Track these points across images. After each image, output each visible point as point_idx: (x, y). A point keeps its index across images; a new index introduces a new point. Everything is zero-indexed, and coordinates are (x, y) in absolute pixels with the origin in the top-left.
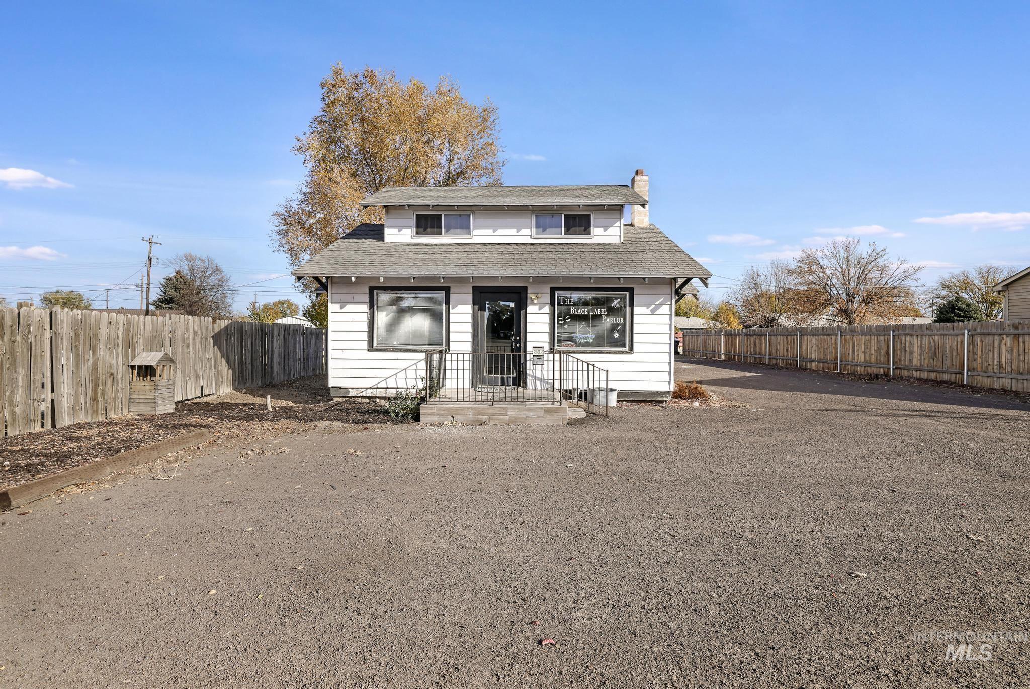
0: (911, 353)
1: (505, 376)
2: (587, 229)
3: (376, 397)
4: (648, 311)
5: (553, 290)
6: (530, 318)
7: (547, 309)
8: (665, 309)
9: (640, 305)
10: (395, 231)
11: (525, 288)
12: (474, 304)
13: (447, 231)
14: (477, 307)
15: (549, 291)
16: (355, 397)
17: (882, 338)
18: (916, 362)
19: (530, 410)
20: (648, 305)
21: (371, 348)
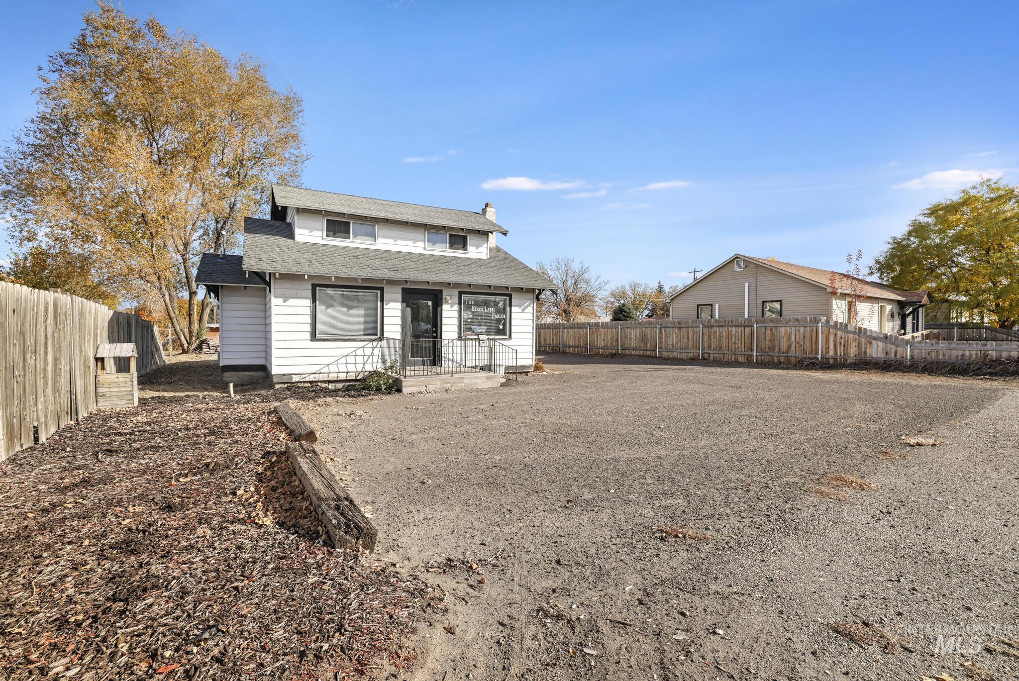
0: (630, 339)
1: (425, 359)
2: (464, 246)
3: (318, 381)
4: (520, 310)
5: (460, 293)
6: (444, 314)
7: (456, 307)
8: (530, 309)
9: (516, 306)
10: (306, 232)
11: (441, 291)
12: (403, 301)
13: (355, 237)
14: (405, 304)
15: (457, 294)
16: (298, 382)
17: (614, 330)
18: (633, 345)
19: (477, 378)
20: (520, 306)
21: (314, 337)
